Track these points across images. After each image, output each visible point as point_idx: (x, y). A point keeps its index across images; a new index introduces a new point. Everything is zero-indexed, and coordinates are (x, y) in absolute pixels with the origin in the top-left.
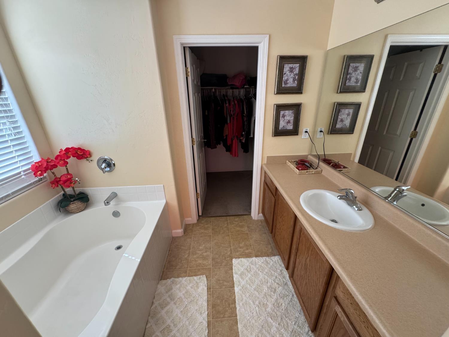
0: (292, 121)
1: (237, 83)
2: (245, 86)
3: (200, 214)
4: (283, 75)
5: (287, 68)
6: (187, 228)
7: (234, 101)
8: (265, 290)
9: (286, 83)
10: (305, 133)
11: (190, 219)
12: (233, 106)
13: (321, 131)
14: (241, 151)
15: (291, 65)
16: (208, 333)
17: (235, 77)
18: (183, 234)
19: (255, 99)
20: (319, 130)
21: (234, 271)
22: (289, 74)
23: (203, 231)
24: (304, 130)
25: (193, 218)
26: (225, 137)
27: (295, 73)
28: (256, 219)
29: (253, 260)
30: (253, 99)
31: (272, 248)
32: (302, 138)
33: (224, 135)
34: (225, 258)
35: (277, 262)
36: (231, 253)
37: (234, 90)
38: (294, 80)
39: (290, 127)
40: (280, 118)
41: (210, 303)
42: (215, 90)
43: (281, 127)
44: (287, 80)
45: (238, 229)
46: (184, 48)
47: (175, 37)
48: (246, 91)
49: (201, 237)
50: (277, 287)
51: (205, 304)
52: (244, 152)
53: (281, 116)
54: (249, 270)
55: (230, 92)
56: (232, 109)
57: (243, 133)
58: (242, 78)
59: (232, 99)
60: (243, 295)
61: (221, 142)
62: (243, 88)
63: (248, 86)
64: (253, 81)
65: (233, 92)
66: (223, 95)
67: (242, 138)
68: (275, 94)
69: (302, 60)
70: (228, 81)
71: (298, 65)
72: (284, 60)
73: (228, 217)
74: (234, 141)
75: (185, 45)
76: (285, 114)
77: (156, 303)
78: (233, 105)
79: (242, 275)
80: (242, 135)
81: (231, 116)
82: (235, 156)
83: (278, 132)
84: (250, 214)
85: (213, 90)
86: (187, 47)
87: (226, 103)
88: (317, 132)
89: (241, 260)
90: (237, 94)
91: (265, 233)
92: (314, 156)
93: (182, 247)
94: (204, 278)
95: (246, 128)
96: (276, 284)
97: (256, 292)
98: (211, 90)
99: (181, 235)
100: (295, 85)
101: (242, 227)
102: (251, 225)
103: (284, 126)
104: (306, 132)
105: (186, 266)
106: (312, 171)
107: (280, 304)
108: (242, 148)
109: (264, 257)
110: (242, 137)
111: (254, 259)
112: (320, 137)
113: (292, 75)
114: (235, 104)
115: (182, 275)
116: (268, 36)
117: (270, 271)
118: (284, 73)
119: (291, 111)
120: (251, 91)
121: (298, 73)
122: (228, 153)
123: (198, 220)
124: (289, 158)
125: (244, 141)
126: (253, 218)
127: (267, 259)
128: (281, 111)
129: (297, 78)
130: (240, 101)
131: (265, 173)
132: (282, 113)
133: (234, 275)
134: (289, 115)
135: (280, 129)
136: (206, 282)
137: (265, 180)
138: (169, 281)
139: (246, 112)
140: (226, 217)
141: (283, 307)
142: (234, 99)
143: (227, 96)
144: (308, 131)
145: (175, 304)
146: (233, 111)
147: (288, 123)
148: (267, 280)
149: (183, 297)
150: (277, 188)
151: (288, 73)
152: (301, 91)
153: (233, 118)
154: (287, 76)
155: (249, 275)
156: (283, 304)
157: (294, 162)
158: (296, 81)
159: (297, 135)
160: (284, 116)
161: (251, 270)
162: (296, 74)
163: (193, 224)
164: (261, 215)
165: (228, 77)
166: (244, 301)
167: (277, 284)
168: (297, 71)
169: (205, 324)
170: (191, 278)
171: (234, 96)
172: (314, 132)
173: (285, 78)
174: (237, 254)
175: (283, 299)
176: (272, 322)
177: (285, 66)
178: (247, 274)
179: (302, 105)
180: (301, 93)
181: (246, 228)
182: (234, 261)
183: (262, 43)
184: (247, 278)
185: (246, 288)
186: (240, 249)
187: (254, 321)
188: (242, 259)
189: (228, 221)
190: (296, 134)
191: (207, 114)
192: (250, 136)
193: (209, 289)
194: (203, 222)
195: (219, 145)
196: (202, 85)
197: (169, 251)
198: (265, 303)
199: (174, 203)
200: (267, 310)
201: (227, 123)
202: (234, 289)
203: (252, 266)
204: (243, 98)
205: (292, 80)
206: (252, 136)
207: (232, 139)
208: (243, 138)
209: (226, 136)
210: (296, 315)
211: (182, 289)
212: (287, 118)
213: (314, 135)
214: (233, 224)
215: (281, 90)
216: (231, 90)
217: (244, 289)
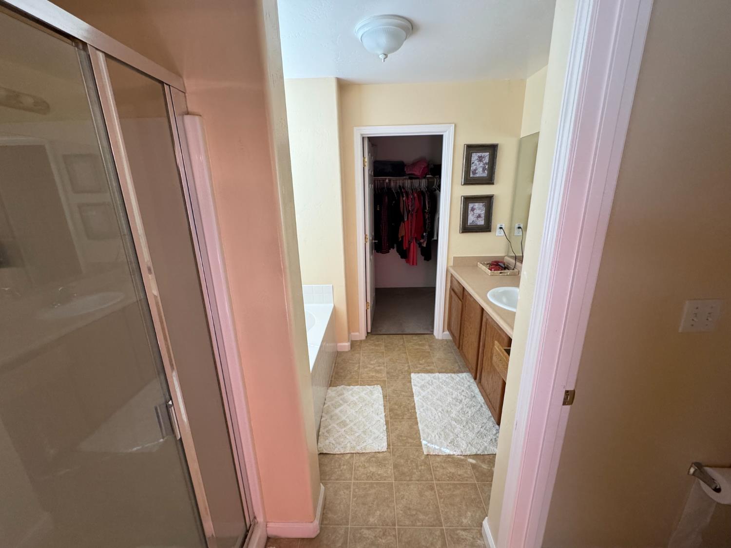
0: (483, 216)
1: (417, 172)
2: (427, 176)
3: (369, 331)
4: (471, 165)
5: (475, 157)
6: (354, 344)
7: (413, 194)
8: (449, 401)
9: (474, 172)
10: (499, 230)
11: (357, 334)
12: (412, 201)
13: (519, 228)
14: (420, 258)
15: (480, 154)
16: (387, 428)
17: (414, 164)
18: (350, 349)
19: (440, 191)
20: (517, 226)
21: (412, 384)
22: (478, 163)
23: (373, 348)
24: (499, 226)
25: (361, 333)
26: (400, 239)
27: (484, 162)
28: (440, 338)
29: (435, 376)
30: (438, 191)
31: (459, 366)
32: (497, 235)
33: (399, 236)
34: (402, 372)
35: (464, 378)
36: (409, 368)
37: (414, 181)
38: (484, 169)
39: (481, 222)
40: (469, 212)
41: (388, 407)
42: (390, 180)
43: (470, 222)
44: (475, 170)
45: (417, 347)
46: (363, 138)
47: (355, 129)
48: (428, 181)
49: (372, 353)
50: (464, 399)
51: (382, 408)
52: (425, 260)
53: (470, 209)
54: (430, 383)
55: (408, 183)
56: (410, 204)
57: (424, 234)
58: (423, 166)
59: (410, 191)
60: (424, 403)
61: (395, 245)
62: (425, 178)
63: (430, 176)
64: (436, 170)
65: (412, 183)
66: (400, 186)
67: (422, 241)
68: (462, 185)
69: (493, 149)
70: (405, 170)
71: (488, 153)
72: (471, 149)
73: (404, 336)
74: (412, 244)
75: (364, 136)
76: (474, 207)
77: (328, 403)
78: (412, 199)
79: (422, 387)
80: (423, 237)
81: (408, 212)
82: (413, 264)
83: (466, 228)
84: (433, 334)
85: (387, 180)
86: (365, 137)
87: (403, 197)
88: (514, 228)
89: (421, 375)
90: (417, 185)
91: (452, 353)
92: (511, 257)
93: (351, 361)
94: (379, 388)
95: (428, 227)
96: (462, 396)
97: (438, 401)
98: (384, 181)
99: (347, 350)
100: (485, 174)
101: (423, 345)
102: (433, 344)
103: (473, 221)
104: (501, 228)
105: (357, 377)
106: (508, 272)
107: (466, 412)
108: (422, 254)
109: (449, 373)
110: (423, 238)
111: (437, 374)
112: (518, 234)
113: (481, 164)
114: (414, 198)
115: (353, 384)
116: (454, 125)
117: (456, 386)
118: (472, 162)
119: (481, 204)
120: (435, 182)
121: (488, 162)
122: (404, 260)
123: (366, 337)
124: (482, 260)
125: (425, 245)
126: (437, 337)
127: (453, 375)
128: (469, 204)
129: (487, 167)
130: (421, 193)
131: (452, 276)
132: (471, 206)
133: (413, 387)
134: (479, 209)
135: (469, 224)
136: (381, 391)
137: (451, 287)
138: (340, 388)
139: (428, 207)
140: (401, 336)
141: (469, 415)
142: (413, 192)
143: (404, 188)
144: (503, 227)
145: (349, 406)
146: (411, 206)
147: (478, 217)
148: (452, 392)
149: (357, 401)
150: (465, 287)
151: (476, 162)
152: (492, 181)
153: (412, 215)
154: (476, 165)
155: (431, 388)
156: (470, 412)
157: (487, 264)
158: (486, 171)
159: (490, 231)
160: (473, 209)
161: (433, 384)
162: (486, 163)
163: (361, 341)
164: (447, 333)
165: (406, 165)
166: (425, 408)
167: (464, 396)
168: (487, 160)
169: (383, 421)
170: (364, 387)
171: (413, 188)
172: (511, 229)
173: (473, 168)
174: (417, 370)
175: (470, 408)
176: (456, 424)
177: (473, 155)
178: (428, 387)
179: (494, 196)
180: (493, 184)
181: (427, 347)
182: (413, 375)
183: (447, 132)
184: (429, 390)
185: (427, 398)
186: (419, 366)
187: (436, 423)
188: (423, 374)
189: (405, 340)
190: (488, 230)
191: (378, 209)
192: (433, 237)
193: (385, 397)
194: (372, 339)
195: (392, 249)
196: (375, 175)
197: (335, 363)
198: (449, 410)
199: (343, 308)
200: (451, 415)
201: (404, 222)
202: (414, 399)
203: (434, 381)
204: (424, 190)
205: (481, 169)
206: (435, 238)
207: (409, 241)
208: (424, 240)
209: (402, 237)
210: (484, 421)
211: (354, 395)
212: (477, 212)
213: (510, 233)
214: (410, 342)
215: (469, 181)
216: (409, 181)
217: (425, 398)
